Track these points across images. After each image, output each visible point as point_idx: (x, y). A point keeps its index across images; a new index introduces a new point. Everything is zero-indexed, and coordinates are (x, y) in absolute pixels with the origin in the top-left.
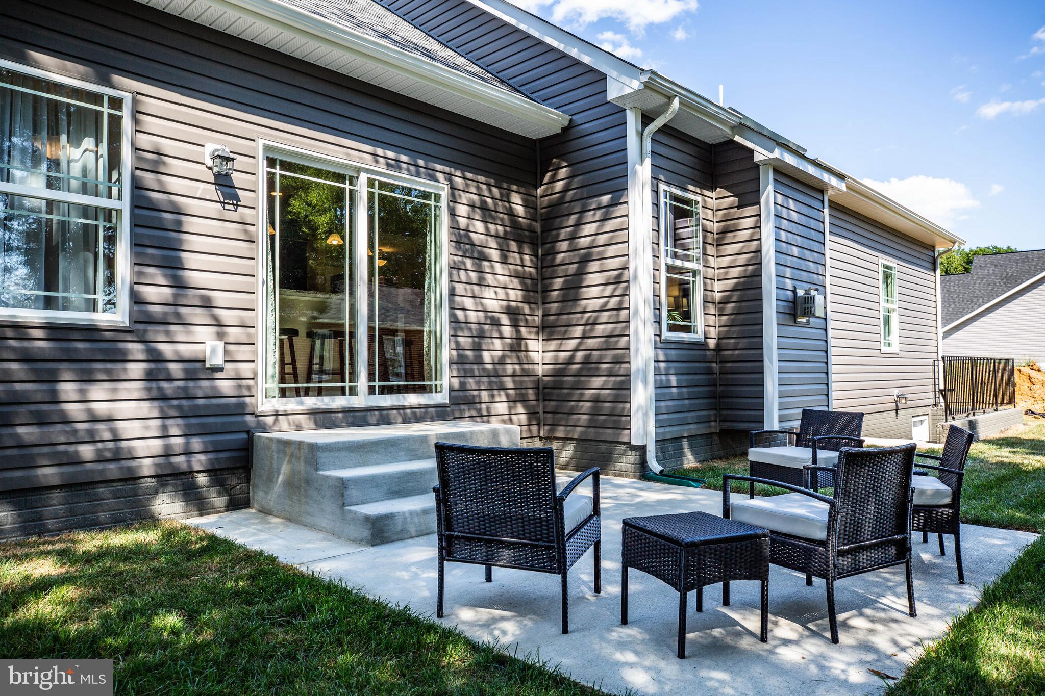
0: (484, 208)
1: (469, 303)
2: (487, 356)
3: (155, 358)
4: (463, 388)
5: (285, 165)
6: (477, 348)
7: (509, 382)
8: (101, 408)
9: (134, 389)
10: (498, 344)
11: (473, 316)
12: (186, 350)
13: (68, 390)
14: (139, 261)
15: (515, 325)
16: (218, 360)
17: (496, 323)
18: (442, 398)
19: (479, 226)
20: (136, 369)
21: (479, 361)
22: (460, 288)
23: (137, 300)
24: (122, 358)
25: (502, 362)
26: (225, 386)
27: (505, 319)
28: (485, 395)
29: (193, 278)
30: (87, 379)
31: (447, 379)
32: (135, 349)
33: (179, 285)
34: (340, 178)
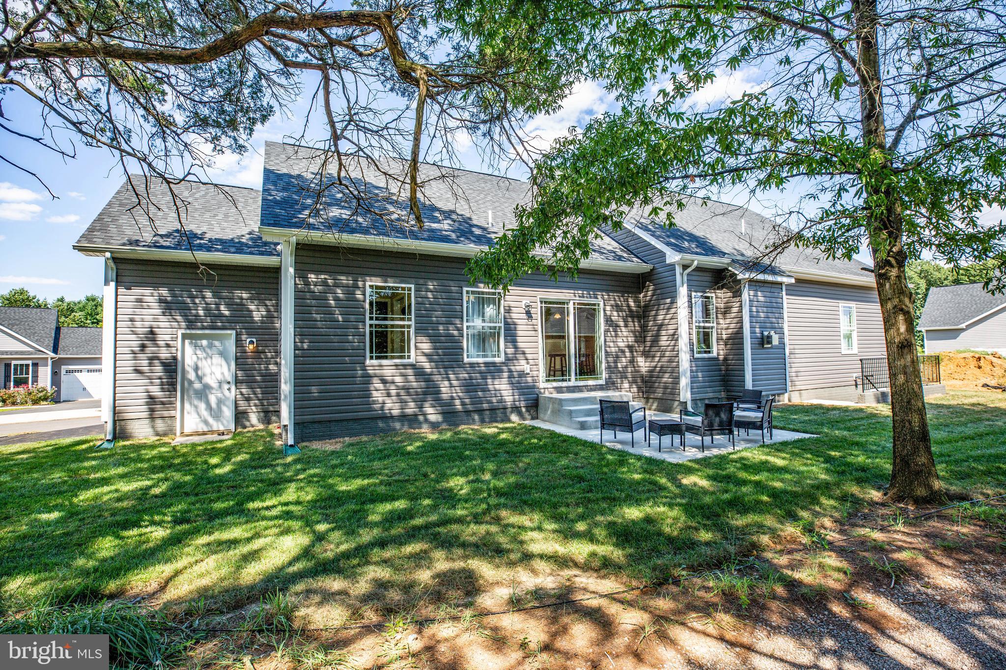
0: (617, 306)
1: (612, 344)
2: (619, 365)
3: (510, 371)
4: (610, 378)
5: (545, 302)
6: (615, 362)
7: (629, 375)
8: (497, 387)
9: (505, 381)
10: (624, 360)
11: (613, 350)
12: (518, 368)
13: (489, 381)
14: (506, 341)
15: (631, 352)
16: (528, 371)
17: (623, 352)
18: (602, 382)
19: (615, 313)
20: (506, 375)
21: (616, 367)
22: (608, 339)
23: (506, 354)
24: (502, 371)
25: (626, 367)
26: (529, 379)
27: (627, 350)
28: (619, 380)
29: (520, 345)
30: (493, 378)
31: (604, 375)
32: (505, 368)
33: (516, 347)
34: (564, 303)
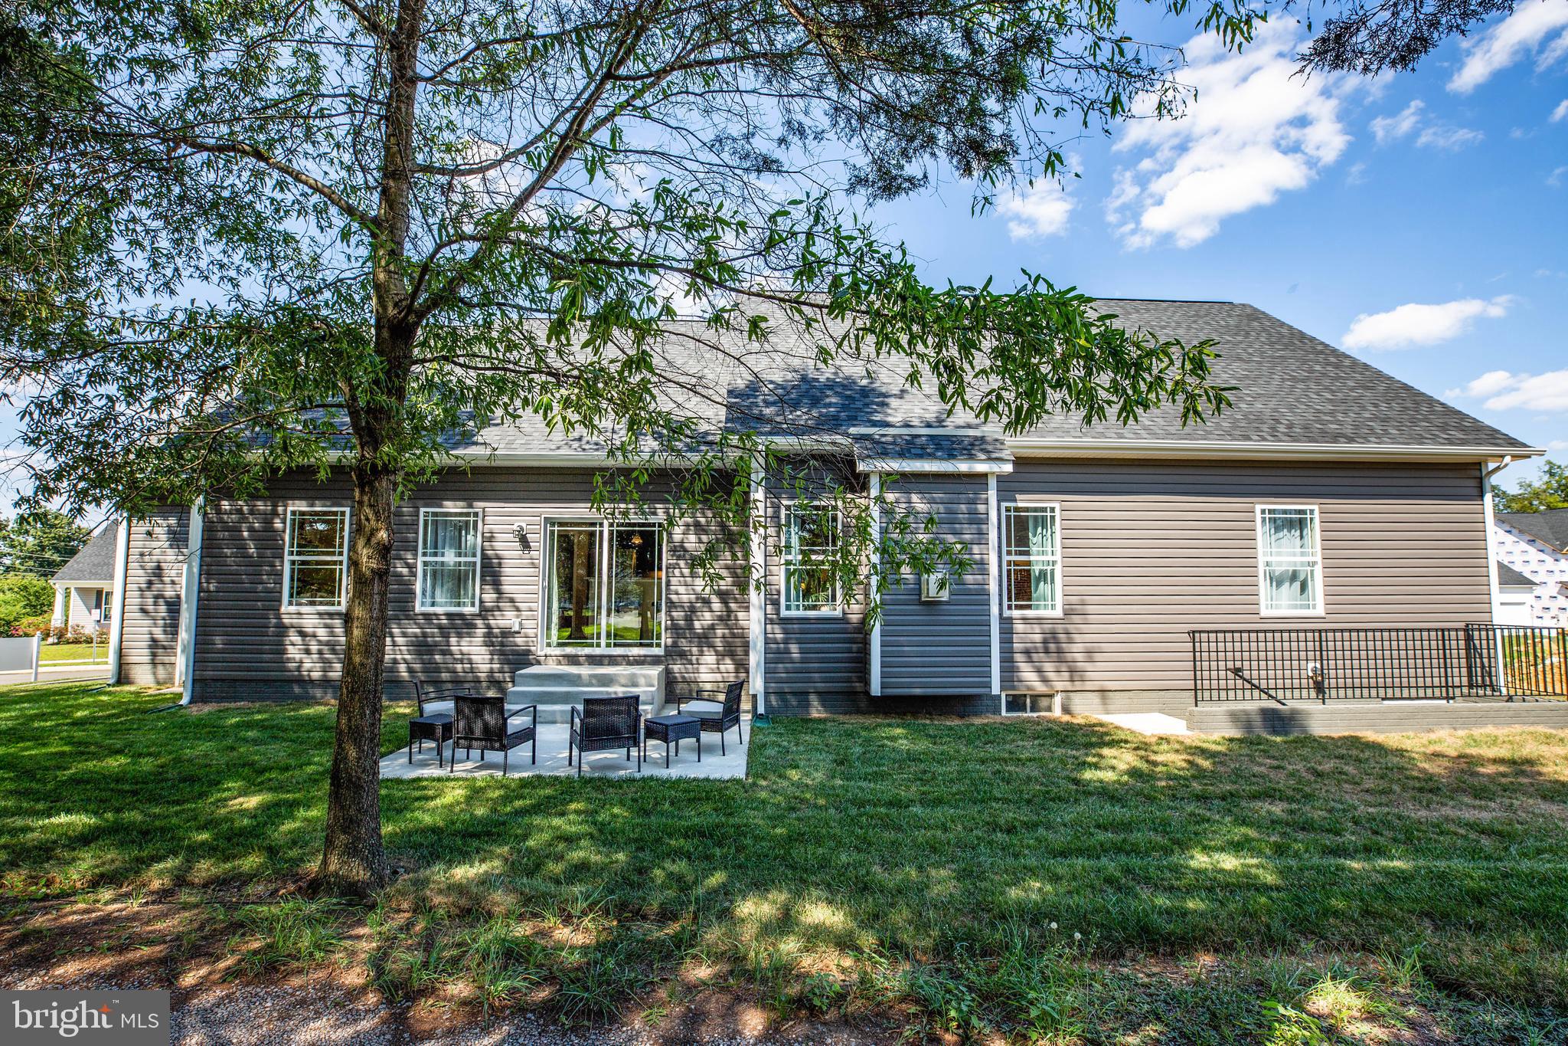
0: (697, 525)
1: (682, 589)
2: (697, 624)
3: (489, 627)
4: (675, 645)
5: (561, 524)
6: (689, 620)
7: (718, 642)
8: (465, 649)
9: (479, 640)
10: (708, 615)
11: (685, 598)
12: (502, 623)
13: (453, 640)
14: (483, 582)
15: (725, 602)
16: (516, 628)
17: (707, 602)
18: (659, 651)
19: (693, 538)
20: (480, 632)
21: (691, 627)
22: (674, 581)
23: (481, 602)
24: (475, 627)
25: (712, 627)
26: (519, 640)
27: (714, 598)
28: (695, 650)
29: (506, 588)
30: (460, 636)
31: (666, 639)
32: (479, 622)
33: (499, 592)
34: (593, 524)
